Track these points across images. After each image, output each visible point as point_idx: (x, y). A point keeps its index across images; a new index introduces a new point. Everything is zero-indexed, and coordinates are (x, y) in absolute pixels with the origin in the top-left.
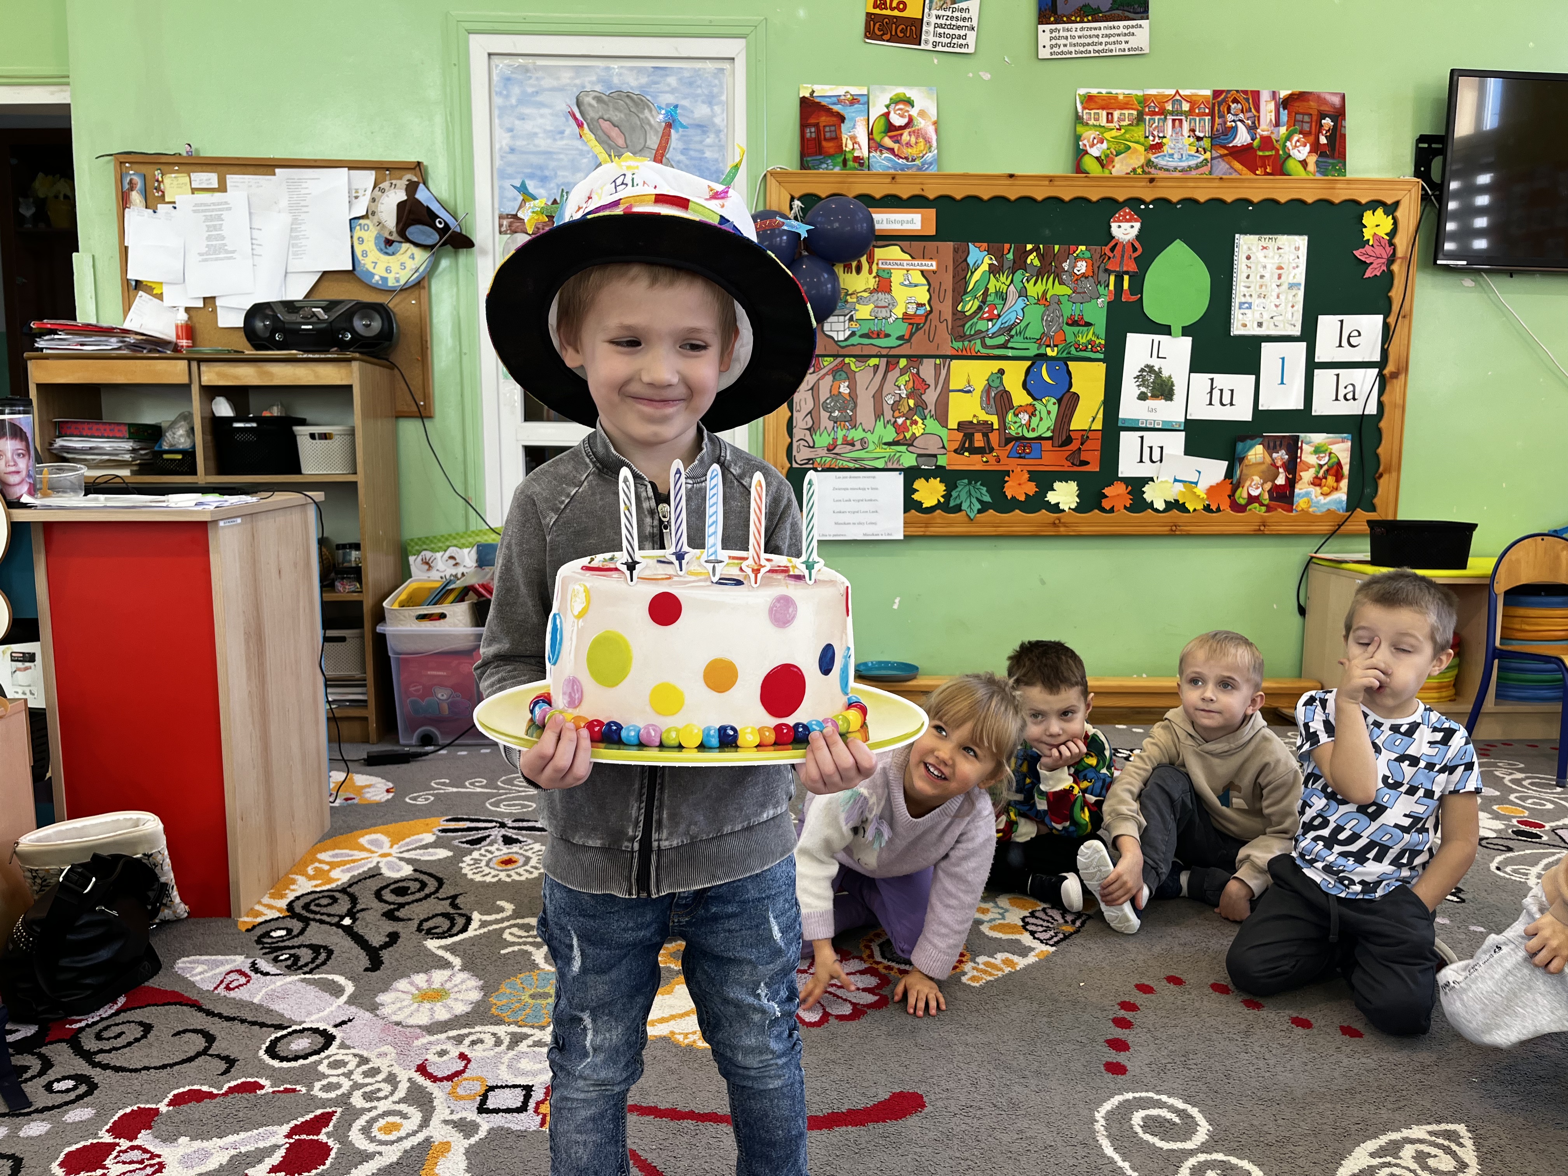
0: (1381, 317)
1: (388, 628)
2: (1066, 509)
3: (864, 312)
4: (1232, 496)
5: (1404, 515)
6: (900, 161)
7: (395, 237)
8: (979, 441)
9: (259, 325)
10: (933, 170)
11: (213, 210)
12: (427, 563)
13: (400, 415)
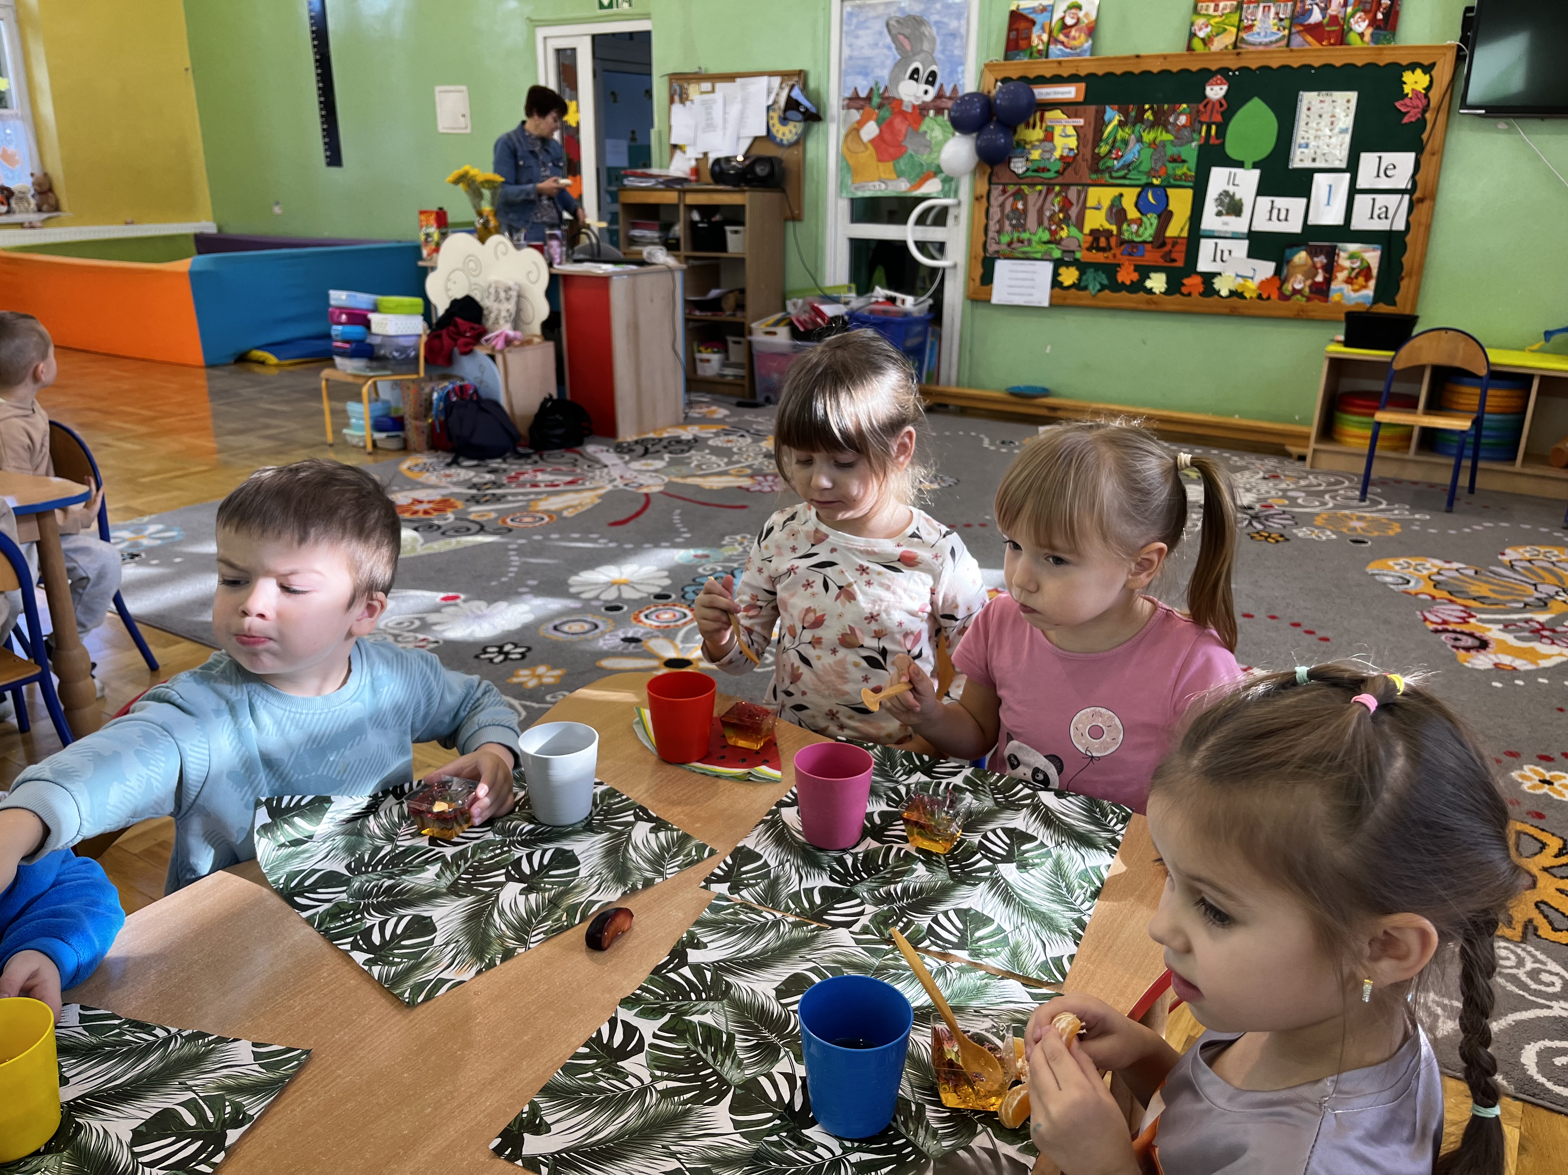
0: (1413, 153)
1: (753, 337)
2: (1157, 292)
3: (1035, 155)
4: (1280, 289)
6: (1068, 50)
7: (785, 117)
8: (1103, 242)
9: (716, 170)
10: (1087, 56)
11: (709, 103)
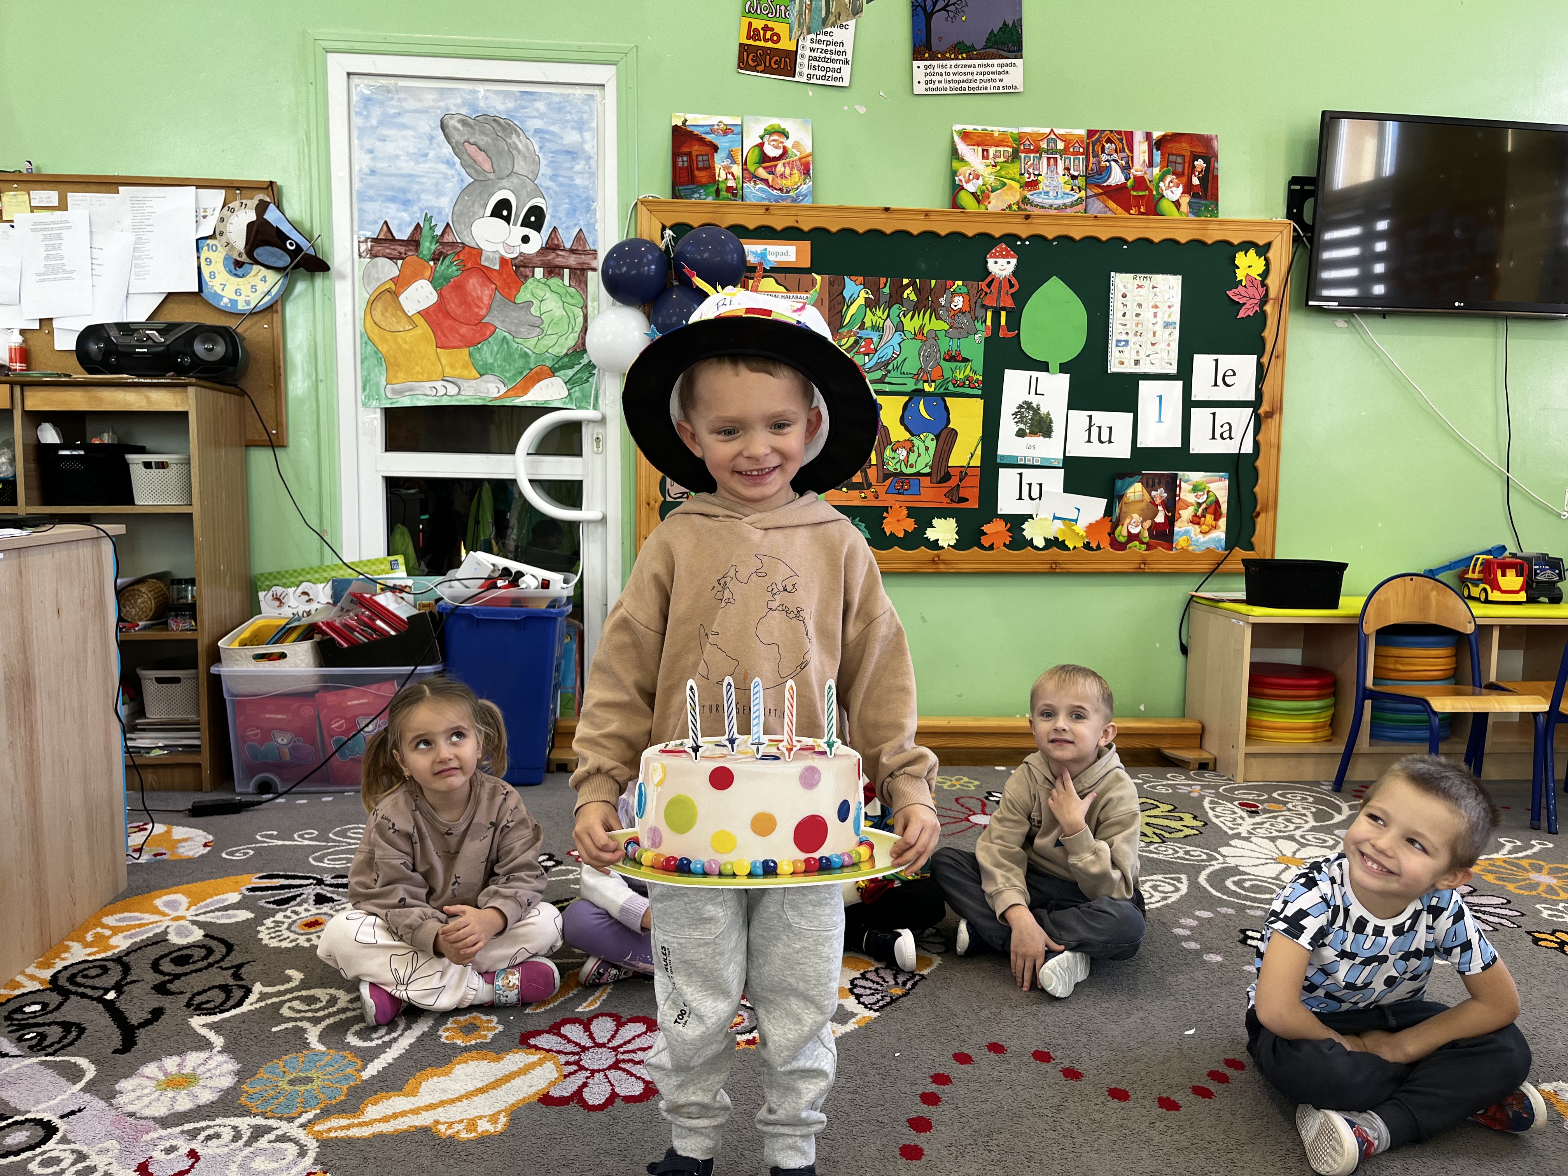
0: (1255, 357)
1: (225, 669)
2: (946, 546)
4: (1112, 533)
5: (1281, 554)
6: (775, 192)
7: (244, 258)
9: (93, 347)
10: (808, 202)
11: (52, 229)
12: (279, 600)
13: (250, 444)
